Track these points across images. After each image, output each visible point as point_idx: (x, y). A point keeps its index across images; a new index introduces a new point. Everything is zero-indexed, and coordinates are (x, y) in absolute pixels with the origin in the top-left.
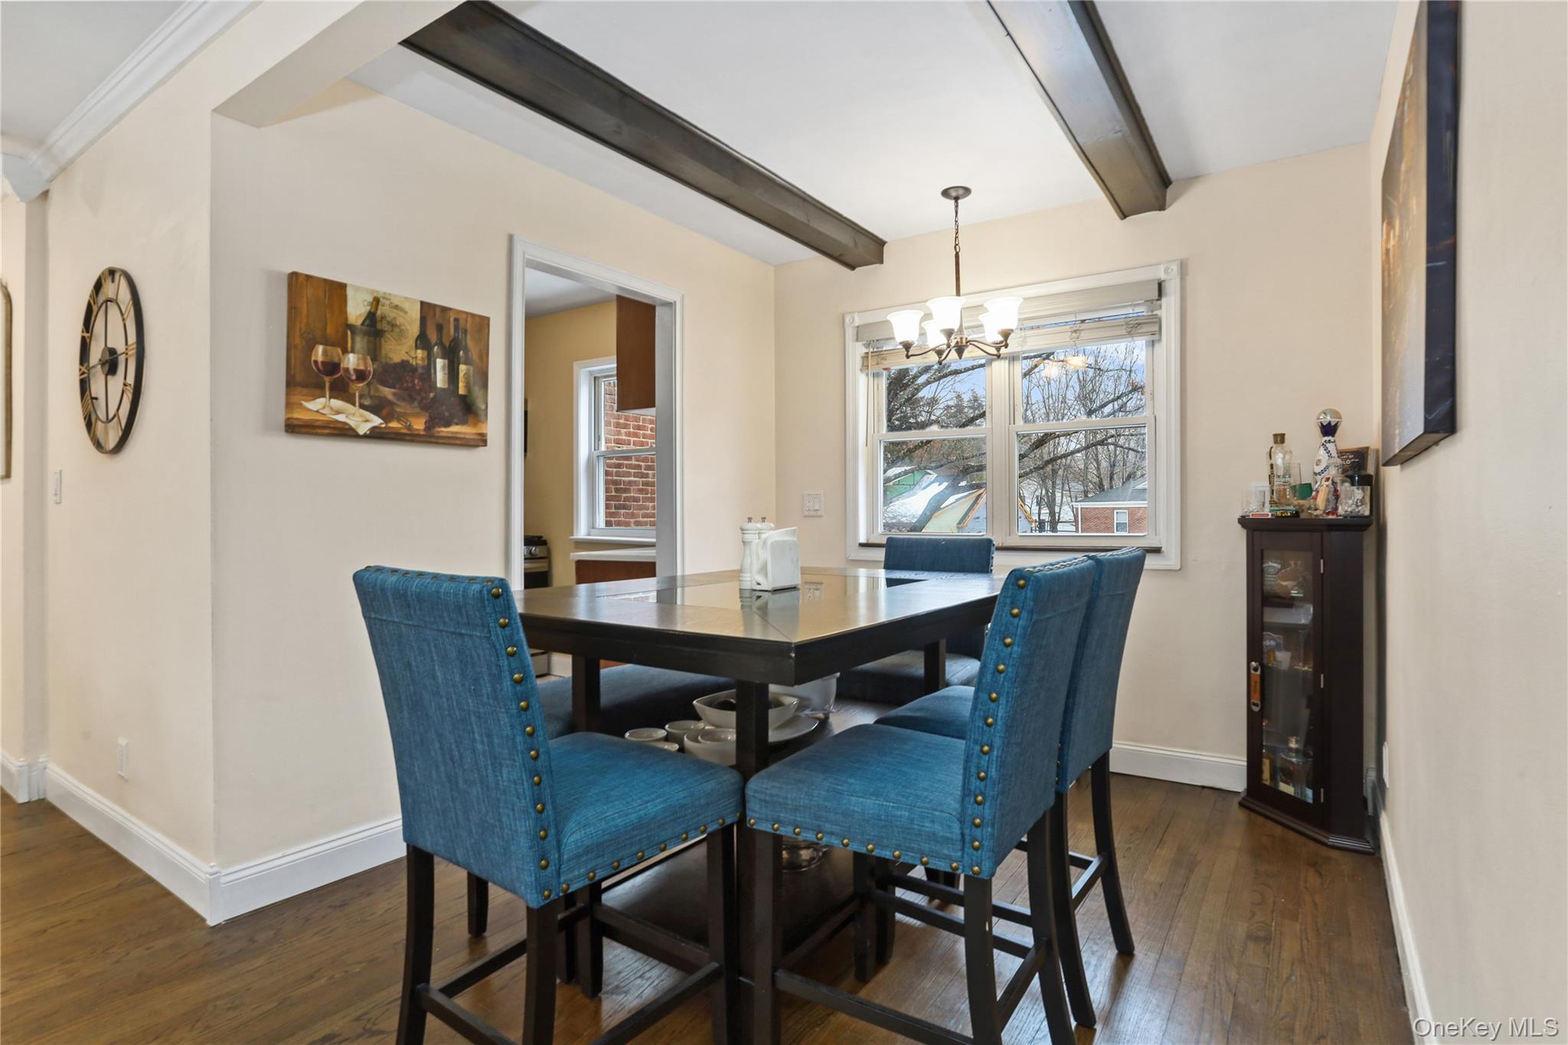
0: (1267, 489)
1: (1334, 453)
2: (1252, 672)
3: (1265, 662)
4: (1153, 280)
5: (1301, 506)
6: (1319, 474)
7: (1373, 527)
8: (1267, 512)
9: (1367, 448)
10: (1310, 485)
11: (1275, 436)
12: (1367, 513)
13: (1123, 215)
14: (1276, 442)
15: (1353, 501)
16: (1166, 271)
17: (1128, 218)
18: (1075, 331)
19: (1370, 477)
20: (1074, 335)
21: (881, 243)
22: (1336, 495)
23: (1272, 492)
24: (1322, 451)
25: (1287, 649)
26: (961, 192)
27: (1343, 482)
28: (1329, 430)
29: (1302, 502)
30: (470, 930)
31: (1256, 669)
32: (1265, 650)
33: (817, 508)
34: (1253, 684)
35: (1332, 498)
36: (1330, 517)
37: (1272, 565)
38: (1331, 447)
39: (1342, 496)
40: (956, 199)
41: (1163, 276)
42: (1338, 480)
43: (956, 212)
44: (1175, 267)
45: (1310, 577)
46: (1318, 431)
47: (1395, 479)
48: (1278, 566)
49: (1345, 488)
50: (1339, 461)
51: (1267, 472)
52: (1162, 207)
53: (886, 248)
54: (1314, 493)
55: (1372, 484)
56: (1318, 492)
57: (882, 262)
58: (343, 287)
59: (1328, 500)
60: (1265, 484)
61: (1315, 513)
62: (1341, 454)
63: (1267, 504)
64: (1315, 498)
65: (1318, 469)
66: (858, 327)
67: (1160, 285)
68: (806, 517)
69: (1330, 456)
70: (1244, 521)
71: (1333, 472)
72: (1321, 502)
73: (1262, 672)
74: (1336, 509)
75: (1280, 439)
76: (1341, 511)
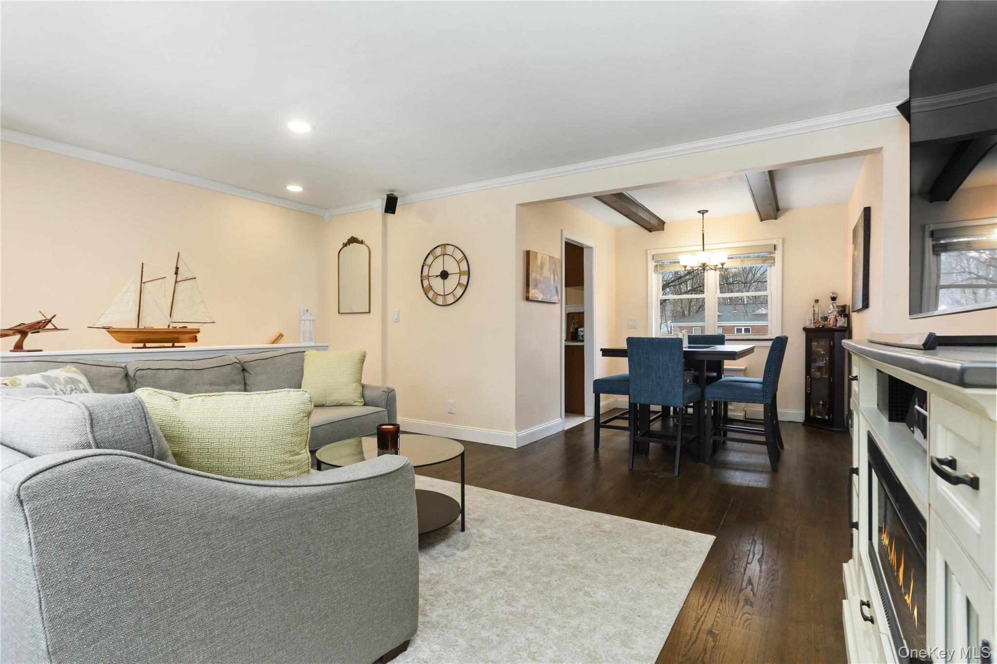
0: (813, 318)
1: (835, 307)
2: (807, 380)
3: (812, 376)
4: (772, 244)
5: (825, 324)
6: (831, 313)
7: (848, 331)
8: (812, 326)
9: (846, 305)
10: (827, 317)
11: (815, 300)
12: (846, 326)
13: (762, 220)
14: (815, 302)
15: (842, 322)
16: (777, 242)
17: (764, 221)
18: (742, 261)
19: (847, 314)
20: (742, 262)
21: (664, 223)
22: (836, 320)
23: (814, 319)
24: (831, 305)
25: (819, 372)
26: (705, 212)
27: (839, 316)
28: (834, 299)
29: (825, 322)
30: (595, 447)
31: (809, 379)
32: (812, 372)
33: (634, 324)
34: (807, 384)
35: (835, 321)
36: (835, 327)
37: (814, 344)
38: (834, 304)
39: (838, 321)
40: (703, 214)
41: (776, 243)
42: (837, 315)
43: (703, 219)
44: (781, 240)
45: (827, 347)
46: (830, 299)
47: (854, 316)
48: (816, 344)
49: (839, 318)
50: (837, 309)
51: (813, 312)
52: (776, 219)
53: (665, 225)
54: (829, 320)
55: (847, 316)
56: (830, 319)
57: (663, 230)
58: (537, 253)
59: (834, 322)
60: (812, 316)
61: (830, 326)
62: (837, 306)
63: (812, 323)
64: (830, 321)
65: (830, 312)
66: (653, 255)
67: (775, 246)
68: (629, 328)
69: (834, 308)
70: (805, 329)
71: (835, 313)
72: (831, 322)
73: (811, 380)
74: (836, 325)
75: (817, 301)
76: (838, 325)
